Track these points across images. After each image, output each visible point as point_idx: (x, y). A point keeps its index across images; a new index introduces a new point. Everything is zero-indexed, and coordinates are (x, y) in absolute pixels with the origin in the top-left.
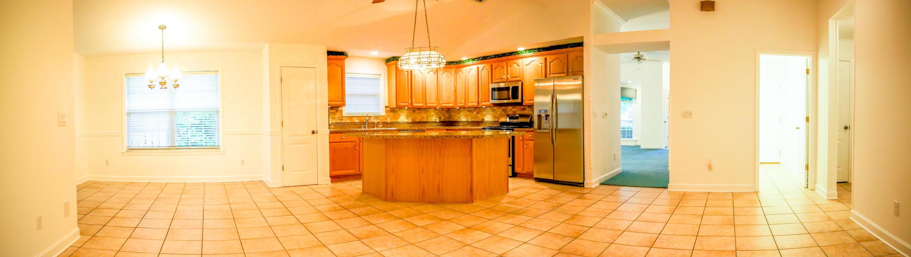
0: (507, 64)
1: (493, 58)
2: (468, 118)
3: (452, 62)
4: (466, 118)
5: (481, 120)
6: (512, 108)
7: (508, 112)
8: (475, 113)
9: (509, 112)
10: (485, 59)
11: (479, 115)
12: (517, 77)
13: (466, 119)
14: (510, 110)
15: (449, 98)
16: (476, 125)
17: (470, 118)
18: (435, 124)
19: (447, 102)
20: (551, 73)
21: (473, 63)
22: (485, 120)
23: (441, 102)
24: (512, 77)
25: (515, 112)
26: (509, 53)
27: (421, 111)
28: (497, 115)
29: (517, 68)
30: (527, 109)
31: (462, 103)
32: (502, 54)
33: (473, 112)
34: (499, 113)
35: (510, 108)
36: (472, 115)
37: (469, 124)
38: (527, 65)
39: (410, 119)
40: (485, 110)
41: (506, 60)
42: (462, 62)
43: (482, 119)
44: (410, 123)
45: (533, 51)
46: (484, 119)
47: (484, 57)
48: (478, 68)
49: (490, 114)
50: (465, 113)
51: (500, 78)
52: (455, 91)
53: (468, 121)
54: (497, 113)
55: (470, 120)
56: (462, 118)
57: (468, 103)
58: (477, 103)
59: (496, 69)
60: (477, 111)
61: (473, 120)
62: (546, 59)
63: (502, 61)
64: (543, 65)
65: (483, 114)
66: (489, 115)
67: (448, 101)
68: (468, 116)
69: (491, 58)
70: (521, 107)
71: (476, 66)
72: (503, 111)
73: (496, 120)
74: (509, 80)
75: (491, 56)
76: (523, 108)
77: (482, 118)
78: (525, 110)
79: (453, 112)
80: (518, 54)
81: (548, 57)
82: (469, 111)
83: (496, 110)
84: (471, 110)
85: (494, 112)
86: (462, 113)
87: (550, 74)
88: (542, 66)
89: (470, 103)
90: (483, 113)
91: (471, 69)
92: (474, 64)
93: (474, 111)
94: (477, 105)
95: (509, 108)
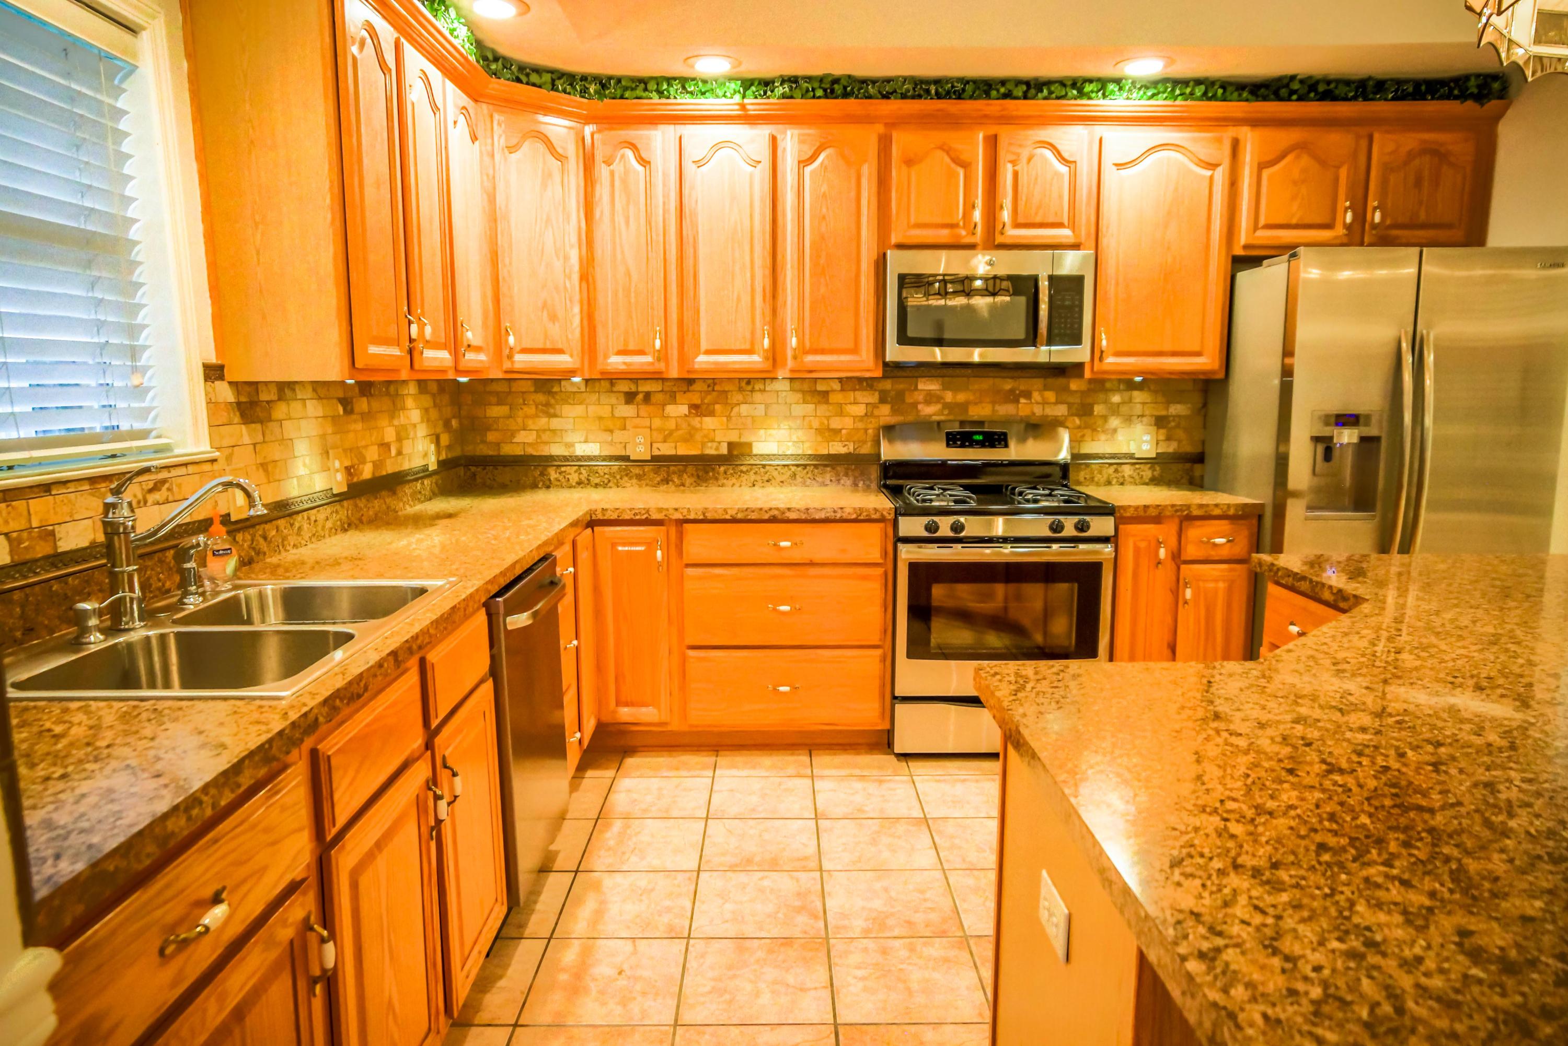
0: (993, 142)
1: (904, 96)
2: (619, 436)
3: (571, 78)
4: (607, 437)
5: (724, 450)
6: (945, 388)
7: (915, 405)
8: (684, 409)
9: (920, 407)
10: (846, 95)
11: (709, 422)
12: (1060, 225)
13: (611, 443)
14: (931, 398)
15: (553, 318)
16: (688, 481)
17: (640, 439)
18: (426, 482)
19: (541, 346)
20: (1262, 222)
21: (743, 107)
22: (755, 451)
23: (511, 340)
24: (1021, 220)
25: (964, 406)
26: (1018, 82)
27: (376, 405)
28: (846, 423)
29: (1057, 174)
30: (1036, 396)
31: (641, 352)
32: (965, 81)
33: (664, 405)
34: (860, 410)
35: (928, 386)
36: (657, 422)
37: (636, 471)
38: (1119, 166)
39: (337, 464)
40: (758, 396)
41: (983, 120)
42: (652, 86)
43: (731, 445)
44: (340, 498)
45: (1173, 90)
46: (749, 445)
47: (836, 81)
48: (774, 139)
49: (789, 416)
50: (593, 410)
51: (939, 220)
52: (587, 276)
53: (626, 458)
54: (841, 414)
55: (640, 451)
56: (569, 438)
57: (697, 355)
58: (767, 359)
59: (909, 162)
60: (697, 401)
61: (666, 449)
62: (1236, 145)
63: (954, 122)
64: (1220, 175)
65: (739, 415)
66: (785, 425)
67: (546, 336)
68: (624, 428)
69: (886, 96)
70: (997, 381)
71: (763, 132)
72: (883, 400)
73: (837, 448)
74: (999, 239)
75: (888, 80)
76: (1012, 391)
77: (733, 437)
78: (1022, 400)
79: (499, 403)
80: (1081, 94)
81: (1250, 138)
82: (630, 397)
83: (833, 398)
84: (647, 396)
85: (823, 409)
86: (571, 412)
87: (1256, 228)
88: (1211, 178)
89: (708, 352)
90: (744, 409)
91: (718, 146)
92: (746, 118)
93: (673, 400)
94: (768, 365)
95: (920, 386)
